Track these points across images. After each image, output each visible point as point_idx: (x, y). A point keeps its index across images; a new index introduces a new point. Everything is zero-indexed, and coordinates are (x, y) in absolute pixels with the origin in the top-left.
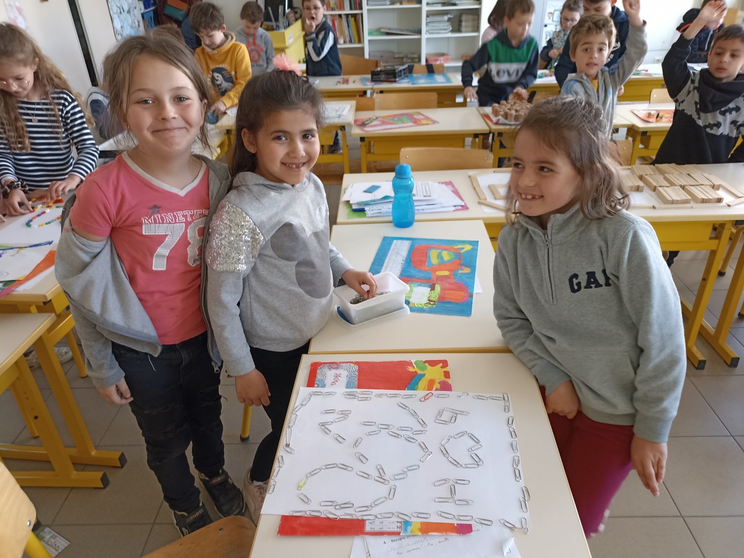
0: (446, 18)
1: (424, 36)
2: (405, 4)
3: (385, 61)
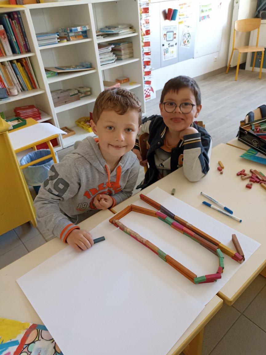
0: (110, 49)
1: (100, 69)
3: (64, 101)
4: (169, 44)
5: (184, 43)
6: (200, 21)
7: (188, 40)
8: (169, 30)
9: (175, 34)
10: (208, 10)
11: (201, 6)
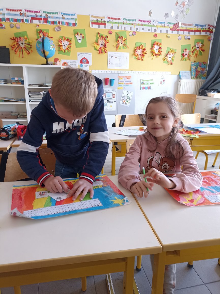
0: (41, 93)
1: (28, 103)
2: (15, 84)
3: (5, 117)
4: (108, 100)
5: (123, 102)
6: (141, 90)
7: (127, 100)
8: (108, 91)
9: (114, 95)
10: (150, 83)
11: (141, 80)
